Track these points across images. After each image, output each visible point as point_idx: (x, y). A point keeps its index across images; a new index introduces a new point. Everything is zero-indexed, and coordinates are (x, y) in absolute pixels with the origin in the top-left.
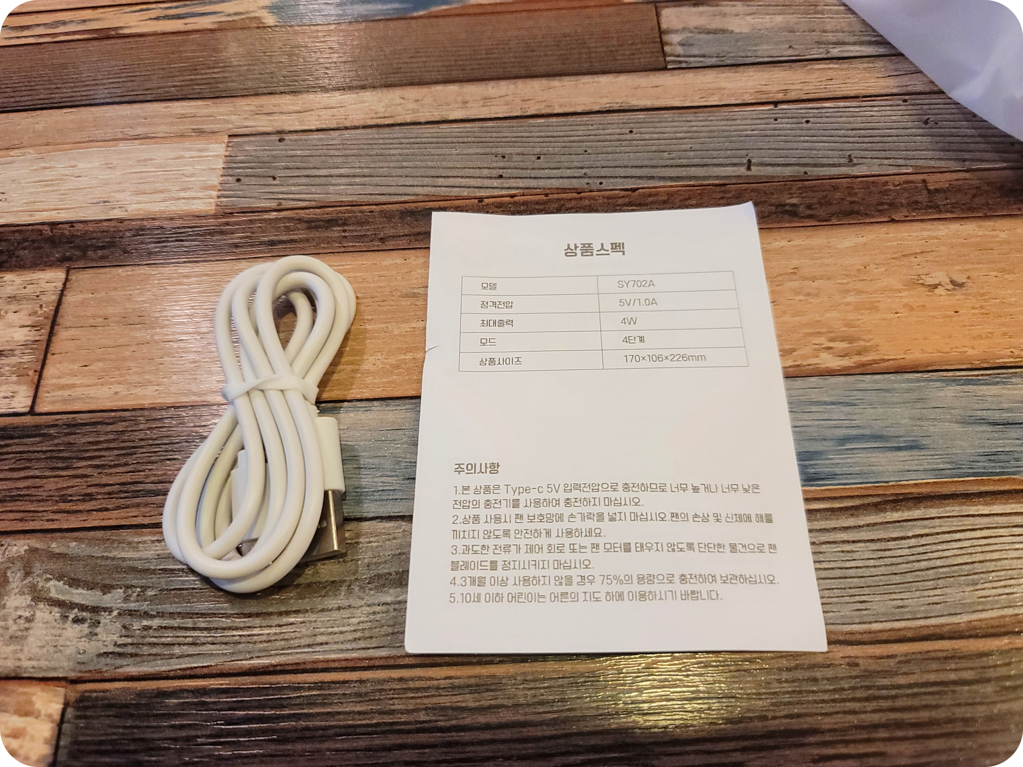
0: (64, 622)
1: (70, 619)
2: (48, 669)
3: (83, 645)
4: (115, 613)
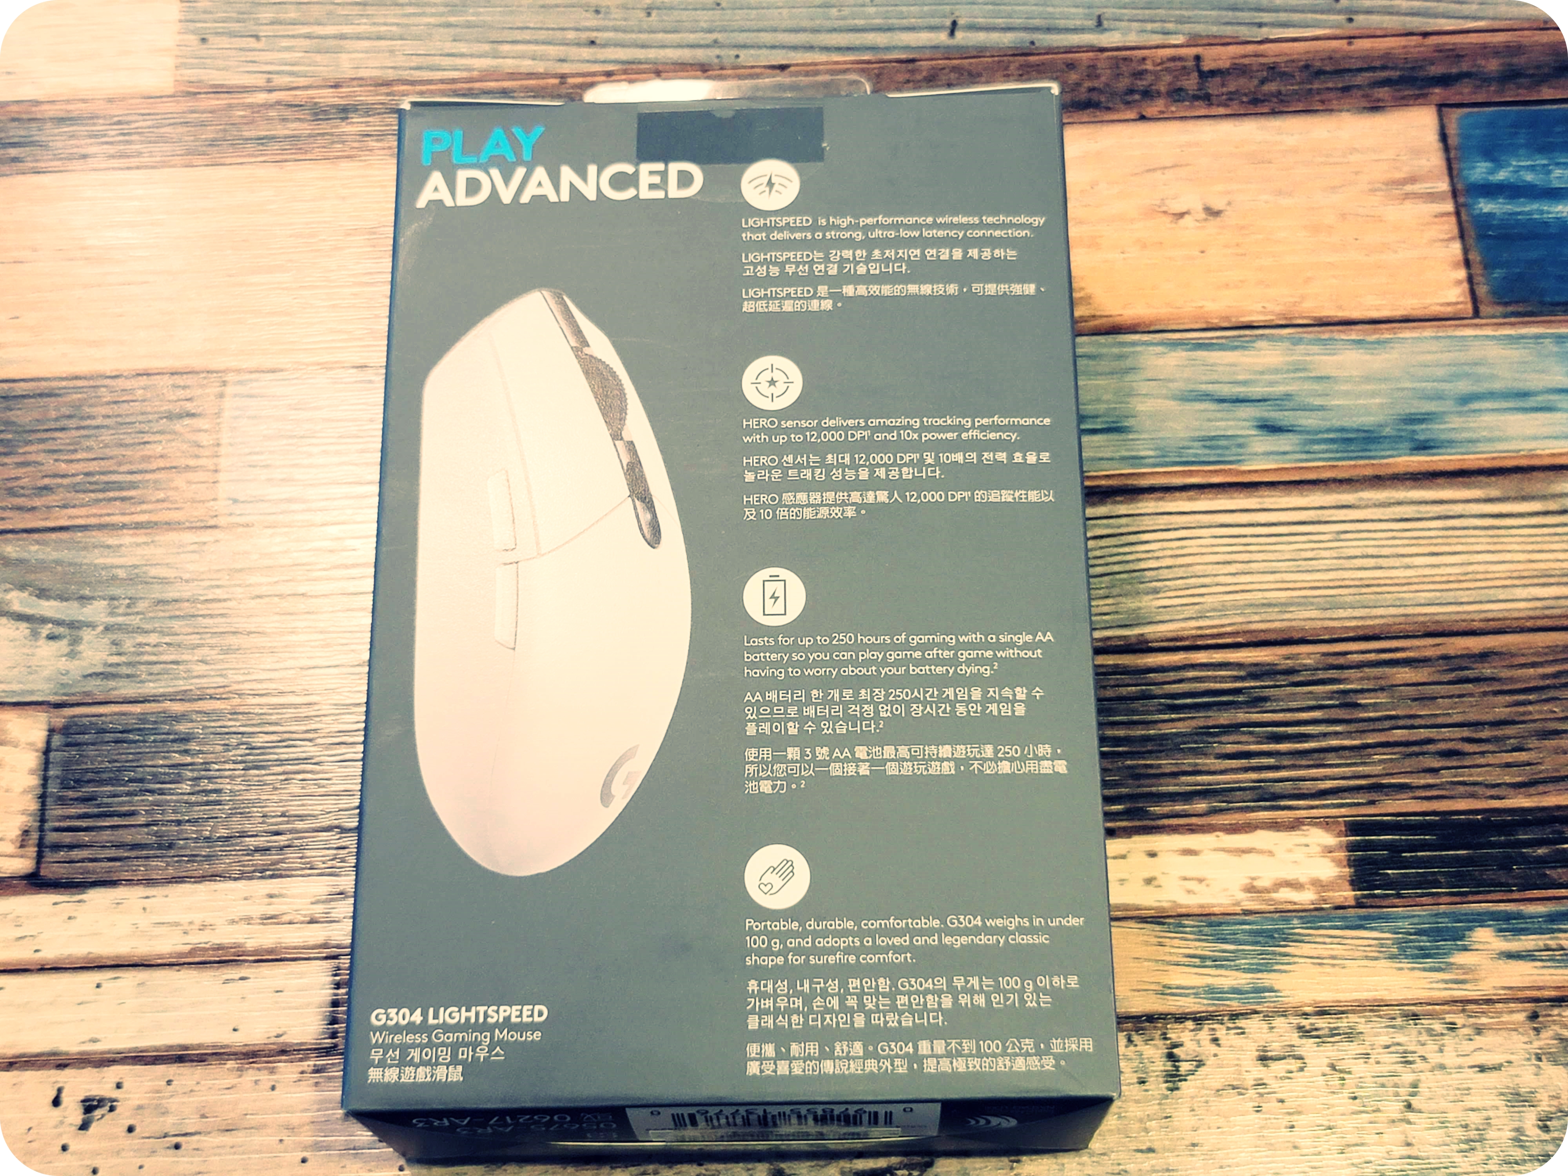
0: (36, 640)
1: (44, 635)
2: (23, 693)
3: (63, 664)
4: (101, 628)
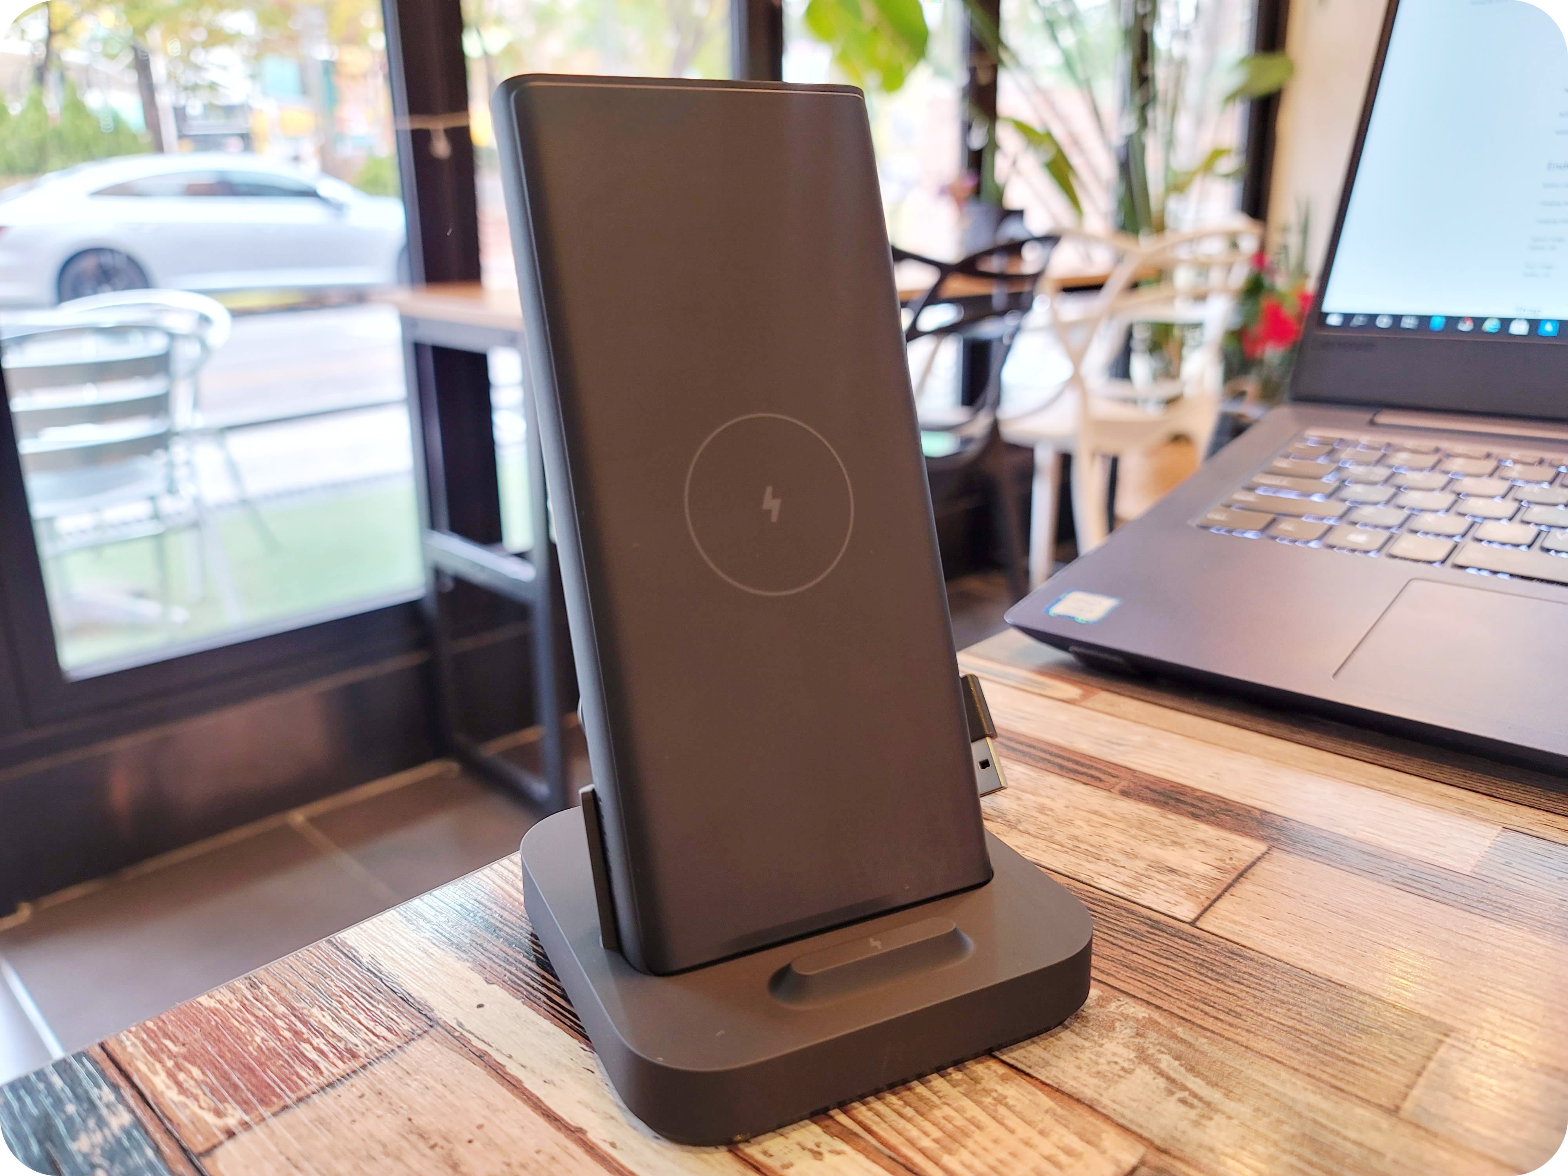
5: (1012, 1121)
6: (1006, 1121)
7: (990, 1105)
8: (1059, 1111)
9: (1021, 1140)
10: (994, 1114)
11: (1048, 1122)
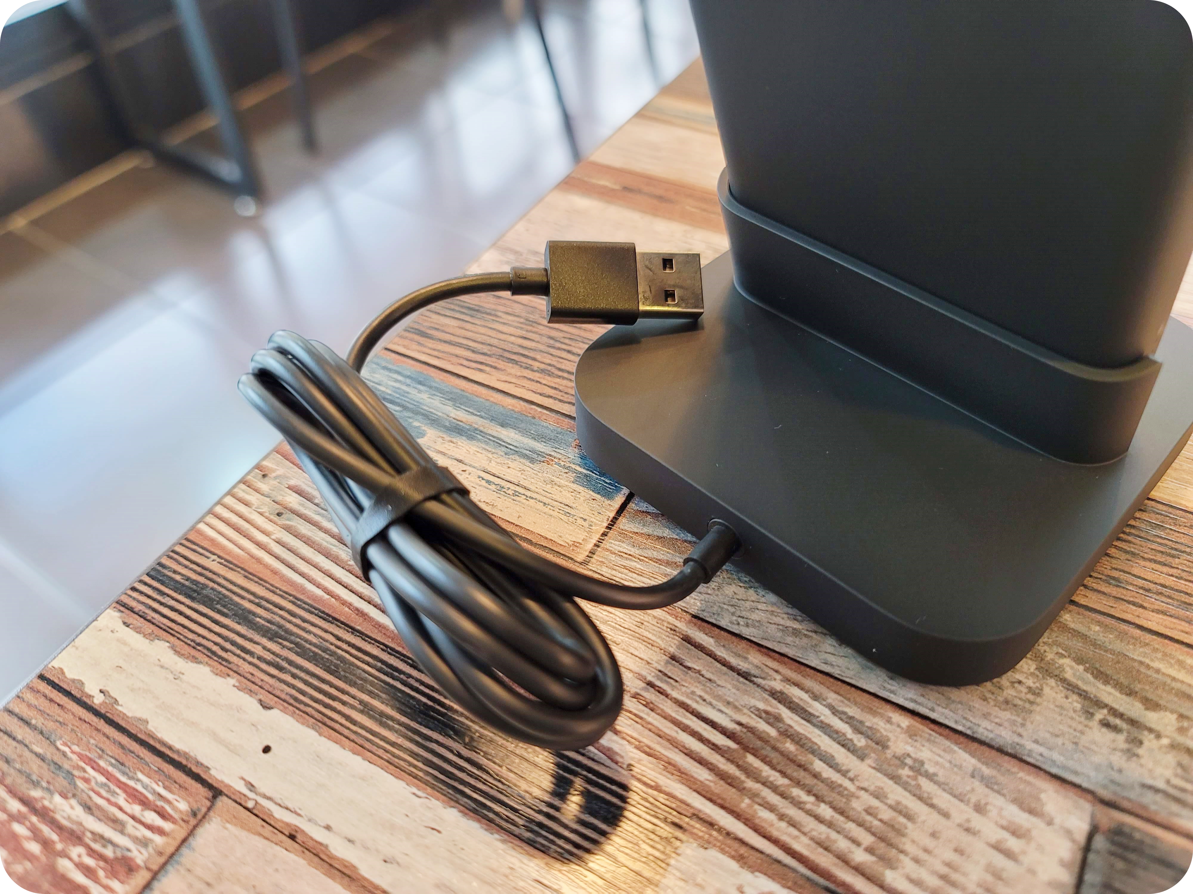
5: (943, 799)
6: (935, 801)
7: (909, 780)
8: (986, 771)
9: (960, 825)
10: (918, 792)
11: (980, 791)
